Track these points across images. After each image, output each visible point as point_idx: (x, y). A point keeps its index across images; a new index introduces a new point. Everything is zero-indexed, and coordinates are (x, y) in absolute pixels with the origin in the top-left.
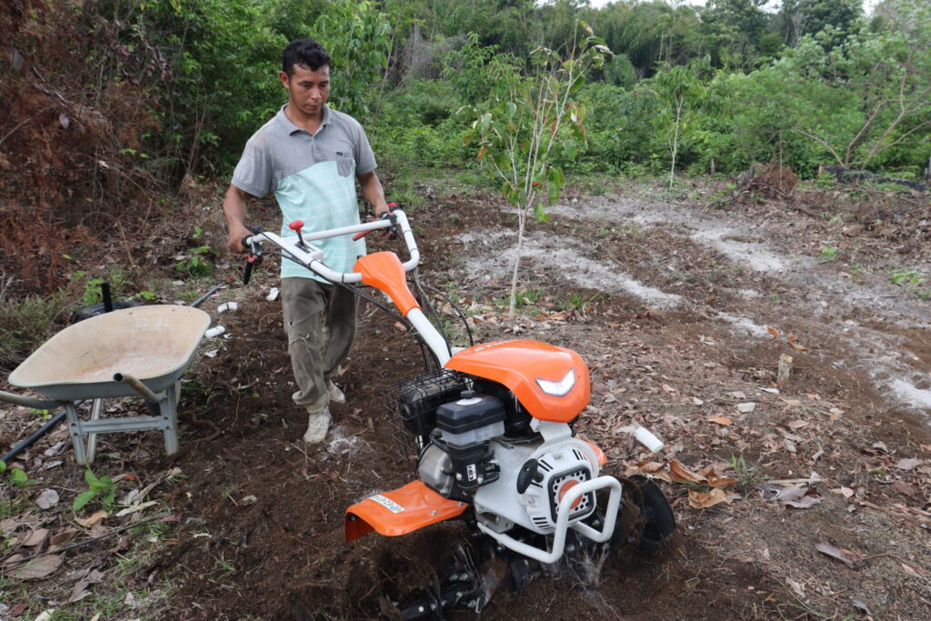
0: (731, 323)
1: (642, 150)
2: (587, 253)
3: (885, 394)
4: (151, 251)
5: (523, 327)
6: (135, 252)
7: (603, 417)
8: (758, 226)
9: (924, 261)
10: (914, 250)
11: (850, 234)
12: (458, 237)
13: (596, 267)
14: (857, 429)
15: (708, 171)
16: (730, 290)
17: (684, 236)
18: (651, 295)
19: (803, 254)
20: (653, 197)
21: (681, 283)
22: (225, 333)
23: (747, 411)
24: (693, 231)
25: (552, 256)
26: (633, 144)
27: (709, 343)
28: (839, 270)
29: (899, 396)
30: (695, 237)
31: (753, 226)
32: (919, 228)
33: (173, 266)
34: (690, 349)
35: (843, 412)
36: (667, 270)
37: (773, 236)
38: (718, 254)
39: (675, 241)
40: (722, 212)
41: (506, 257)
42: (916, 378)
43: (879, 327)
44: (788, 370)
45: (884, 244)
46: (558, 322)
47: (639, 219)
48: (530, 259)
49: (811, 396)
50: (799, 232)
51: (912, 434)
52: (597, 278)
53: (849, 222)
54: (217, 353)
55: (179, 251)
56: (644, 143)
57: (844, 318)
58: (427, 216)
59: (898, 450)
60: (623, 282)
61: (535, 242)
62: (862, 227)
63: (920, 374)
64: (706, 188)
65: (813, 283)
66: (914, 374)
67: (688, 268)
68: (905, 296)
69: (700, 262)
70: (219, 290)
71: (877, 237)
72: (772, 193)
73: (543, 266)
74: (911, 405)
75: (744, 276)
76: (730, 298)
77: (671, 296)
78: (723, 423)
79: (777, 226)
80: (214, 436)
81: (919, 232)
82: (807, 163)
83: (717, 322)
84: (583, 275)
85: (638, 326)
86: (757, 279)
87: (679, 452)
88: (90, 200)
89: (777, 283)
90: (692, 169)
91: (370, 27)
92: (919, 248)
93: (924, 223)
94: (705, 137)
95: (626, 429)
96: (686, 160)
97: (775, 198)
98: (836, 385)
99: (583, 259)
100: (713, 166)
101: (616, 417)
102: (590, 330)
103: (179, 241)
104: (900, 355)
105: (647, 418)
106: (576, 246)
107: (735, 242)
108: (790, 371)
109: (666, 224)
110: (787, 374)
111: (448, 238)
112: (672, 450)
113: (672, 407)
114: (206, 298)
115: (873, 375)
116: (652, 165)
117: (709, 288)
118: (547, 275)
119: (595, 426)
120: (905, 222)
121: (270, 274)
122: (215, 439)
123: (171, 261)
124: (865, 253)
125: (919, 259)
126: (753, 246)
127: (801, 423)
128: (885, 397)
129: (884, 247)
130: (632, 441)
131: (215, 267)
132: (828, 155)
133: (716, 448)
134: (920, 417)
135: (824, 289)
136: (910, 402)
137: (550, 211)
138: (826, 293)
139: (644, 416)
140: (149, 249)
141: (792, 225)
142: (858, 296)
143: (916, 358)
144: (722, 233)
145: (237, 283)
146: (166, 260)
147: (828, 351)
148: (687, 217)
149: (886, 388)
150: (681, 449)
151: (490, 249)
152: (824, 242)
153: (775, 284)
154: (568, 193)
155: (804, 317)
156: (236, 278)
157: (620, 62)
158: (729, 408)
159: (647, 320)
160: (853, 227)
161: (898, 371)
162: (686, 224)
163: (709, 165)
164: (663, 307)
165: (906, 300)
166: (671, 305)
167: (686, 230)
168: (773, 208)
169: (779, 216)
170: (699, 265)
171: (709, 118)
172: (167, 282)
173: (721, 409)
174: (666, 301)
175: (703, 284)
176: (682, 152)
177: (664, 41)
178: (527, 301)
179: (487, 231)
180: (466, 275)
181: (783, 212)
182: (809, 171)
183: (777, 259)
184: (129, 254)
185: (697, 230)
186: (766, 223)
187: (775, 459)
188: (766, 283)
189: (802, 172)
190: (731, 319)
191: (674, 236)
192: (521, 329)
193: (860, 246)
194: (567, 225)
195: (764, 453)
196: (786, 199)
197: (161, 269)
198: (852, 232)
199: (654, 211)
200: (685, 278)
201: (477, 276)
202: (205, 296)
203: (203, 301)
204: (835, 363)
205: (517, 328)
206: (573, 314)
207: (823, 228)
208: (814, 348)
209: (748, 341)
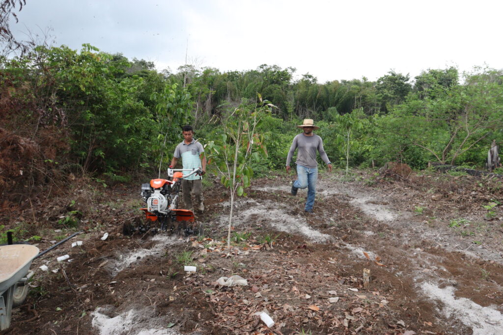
0: (351, 250)
1: (336, 155)
2: (289, 212)
3: (417, 292)
4: (46, 214)
5: (233, 254)
6: (37, 215)
7: (249, 306)
8: (387, 195)
9: (472, 214)
10: (468, 208)
11: (436, 199)
12: (222, 203)
13: (292, 219)
14: (392, 312)
15: (371, 166)
16: (358, 231)
17: (346, 202)
18: (313, 235)
19: (407, 211)
20: (338, 181)
21: (334, 228)
22: (69, 259)
23: (333, 302)
24: (352, 199)
25: (269, 214)
26: (331, 152)
27: (332, 262)
28: (424, 219)
29: (425, 292)
30: (352, 202)
31: (384, 196)
32: (471, 195)
33: (57, 221)
34: (320, 266)
35: (388, 302)
36: (329, 220)
37: (394, 201)
38: (360, 211)
39: (340, 204)
40: (371, 188)
41: (244, 214)
42: (441, 281)
43: (433, 251)
44: (368, 278)
45: (453, 204)
46: (255, 251)
47: (325, 193)
48: (256, 215)
49: (374, 293)
50: (409, 199)
51: (421, 315)
52: (289, 226)
53: (436, 193)
54: (59, 270)
55: (62, 213)
56: (336, 152)
57: (416, 247)
58: (210, 192)
59: (410, 325)
60: (301, 227)
61: (263, 206)
62: (441, 195)
63: (442, 279)
64: (367, 174)
65: (406, 227)
66: (440, 279)
67: (341, 219)
68: (454, 234)
69: (348, 216)
70: (78, 234)
71: (450, 201)
72: (398, 178)
73: (262, 219)
74: (430, 298)
75: (369, 223)
76: (357, 236)
77: (324, 235)
78: (314, 310)
79: (398, 195)
80: (32, 319)
81: (471, 198)
82: (422, 161)
83: (343, 250)
84: (282, 224)
85: (298, 253)
86: (376, 225)
87: (283, 327)
88: (26, 186)
89: (387, 227)
90: (363, 165)
91: (179, 96)
92: (470, 207)
93: (473, 193)
94: (369, 148)
95: (257, 314)
96: (357, 161)
97: (399, 180)
98: (389, 286)
99: (286, 215)
100: (373, 163)
101: (256, 306)
102: (270, 255)
103: (63, 208)
104: (437, 268)
105: (274, 306)
106: (285, 207)
107: (372, 204)
108: (370, 278)
109: (339, 195)
110: (368, 280)
111: (216, 204)
112: (280, 326)
113: (291, 300)
114: (68, 239)
115: (415, 280)
116: (341, 163)
117: (348, 230)
118: (262, 224)
119: (243, 312)
120: (464, 192)
121: (110, 225)
122: (33, 321)
123: (56, 219)
124: (441, 210)
125: (470, 213)
126: (379, 207)
127: (360, 309)
128: (418, 293)
129: (453, 206)
130: (258, 321)
131: (80, 222)
132: (434, 156)
133: (305, 325)
134: (433, 304)
135: (411, 230)
136: (429, 296)
137: (278, 189)
138: (412, 232)
139: (272, 306)
140: (45, 213)
141: (406, 195)
142: (428, 235)
143: (445, 270)
144: (367, 200)
145: (90, 230)
146: (54, 218)
147: (397, 266)
148: (351, 191)
149: (419, 288)
150: (284, 326)
151: (238, 210)
152: (421, 204)
153: (385, 228)
154: (292, 179)
155: (396, 246)
156: (89, 227)
157: (331, 111)
158: (324, 300)
159: (304, 249)
160: (437, 195)
161: (432, 277)
162: (349, 195)
163: (371, 163)
164: (318, 241)
165: (455, 236)
166: (323, 240)
167: (348, 198)
168: (397, 185)
169: (400, 190)
170: (348, 218)
171: (372, 138)
172: (51, 230)
173: (320, 301)
174: (321, 238)
175: (345, 229)
176: (357, 157)
177: (357, 99)
178: (242, 239)
179: (239, 200)
180: (218, 224)
181: (402, 188)
182: (424, 165)
183: (390, 214)
184: (34, 215)
185: (353, 198)
186: (392, 194)
187: (336, 331)
188: (381, 227)
189: (420, 166)
190: (352, 248)
191: (340, 201)
192: (231, 255)
193: (439, 206)
194: (285, 196)
195: (331, 328)
196: (405, 181)
197: (51, 223)
198: (436, 198)
199: (334, 188)
200: (336, 225)
201: (223, 225)
202: (69, 237)
203: (66, 241)
204: (398, 273)
205: (228, 255)
206: (264, 246)
207: (422, 196)
208: (390, 264)
209: (355, 261)
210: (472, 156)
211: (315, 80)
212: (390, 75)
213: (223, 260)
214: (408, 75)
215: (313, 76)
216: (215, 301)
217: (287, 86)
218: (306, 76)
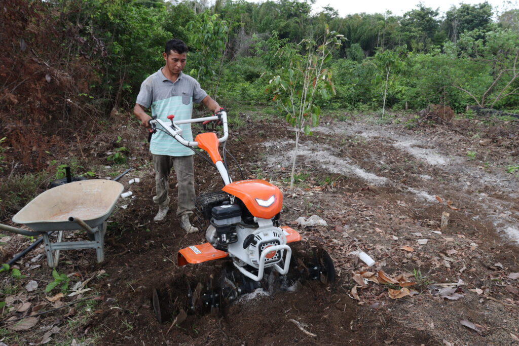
0: (415, 194)
1: (367, 96)
2: (335, 154)
4: (93, 150)
5: (298, 194)
6: (85, 150)
7: (341, 246)
8: (431, 139)
11: (484, 145)
12: (263, 143)
13: (340, 161)
14: (486, 255)
15: (404, 108)
16: (415, 175)
17: (389, 145)
18: (370, 177)
19: (457, 155)
20: (373, 123)
21: (387, 171)
22: (132, 195)
23: (423, 243)
24: (395, 142)
25: (315, 155)
26: (362, 93)
27: (403, 205)
28: (477, 164)
29: (510, 237)
30: (396, 145)
31: (429, 139)
33: (105, 158)
34: (392, 208)
35: (478, 245)
36: (379, 163)
37: (440, 145)
38: (409, 155)
39: (385, 147)
40: (411, 131)
41: (290, 155)
43: (500, 197)
45: (503, 150)
46: (318, 192)
47: (364, 135)
48: (303, 156)
49: (460, 236)
50: (455, 143)
51: (517, 258)
52: (340, 168)
53: (483, 137)
54: (128, 206)
55: (109, 149)
56: (368, 92)
57: (480, 192)
58: (246, 132)
59: (509, 268)
60: (355, 169)
61: (306, 147)
62: (490, 140)
64: (403, 118)
65: (462, 172)
67: (391, 162)
68: (515, 180)
69: (399, 159)
70: (130, 171)
71: (499, 146)
72: (439, 121)
73: (310, 160)
74: (517, 242)
75: (423, 167)
76: (415, 180)
77: (382, 178)
78: (409, 250)
79: (442, 139)
80: (124, 253)
82: (460, 104)
83: (407, 193)
84: (332, 166)
85: (362, 195)
86: (431, 169)
88: (61, 121)
89: (442, 172)
90: (395, 107)
91: (216, 28)
94: (402, 89)
95: (354, 253)
96: (392, 102)
97: (441, 124)
98: (474, 230)
99: (332, 157)
100: (407, 105)
101: (349, 246)
102: (335, 196)
103: (109, 144)
104: (511, 213)
105: (366, 247)
106: (329, 149)
107: (418, 148)
108: (448, 222)
109: (380, 137)
110: (446, 223)
111: (257, 144)
112: (379, 265)
113: (380, 241)
114: (123, 176)
115: (496, 224)
116: (372, 105)
117: (403, 174)
118: (312, 165)
119: (336, 251)
120: (515, 138)
123: (104, 155)
124: (492, 155)
126: (428, 151)
127: (453, 251)
128: (502, 237)
129: (503, 152)
130: (357, 260)
131: (128, 159)
132: (472, 100)
133: (405, 265)
135: (469, 175)
136: (516, 240)
137: (315, 130)
138: (470, 177)
139: (364, 246)
140: (92, 148)
141: (451, 139)
142: (487, 180)
144: (411, 143)
145: (140, 168)
146: (102, 155)
147: (470, 210)
148: (392, 134)
149: (503, 232)
150: (385, 265)
151: (281, 150)
152: (469, 148)
153: (440, 172)
154: (325, 120)
155: (457, 191)
156: (139, 165)
157: (355, 48)
158: (413, 242)
159: (368, 192)
160: (485, 140)
161: (510, 222)
162: (391, 138)
163: (404, 105)
164: (377, 184)
165: (515, 182)
166: (382, 183)
167: (391, 141)
168: (440, 129)
169: (444, 134)
170: (398, 161)
171: (405, 79)
172: (102, 166)
173: (408, 242)
174: (379, 181)
175: (400, 172)
176: (389, 98)
177: (380, 36)
178: (300, 180)
179: (279, 140)
180: (267, 165)
181: (446, 132)
182: (461, 109)
183: (442, 158)
184: (81, 151)
185: (397, 141)
186: (436, 137)
187: (438, 271)
188: (435, 171)
189: (457, 109)
190: (415, 191)
191: (384, 144)
192: (297, 195)
193: (490, 151)
194: (324, 138)
195: (432, 268)
196: (447, 124)
197: (99, 160)
198: (485, 143)
199: (373, 131)
200: (390, 168)
201: (273, 165)
202: (122, 174)
203: (121, 177)
204: (474, 217)
205: (294, 195)
206: (326, 188)
207: (468, 141)
208: (462, 209)
209: (424, 204)
210: (512, 100)
211: (336, 13)
212: (419, 9)
213: (291, 200)
214: (438, 9)
215: (334, 8)
216: (305, 240)
217: (306, 20)
218: (327, 8)
